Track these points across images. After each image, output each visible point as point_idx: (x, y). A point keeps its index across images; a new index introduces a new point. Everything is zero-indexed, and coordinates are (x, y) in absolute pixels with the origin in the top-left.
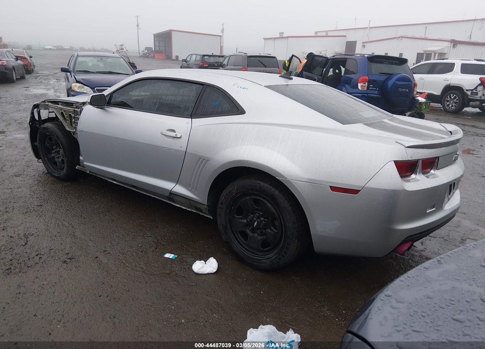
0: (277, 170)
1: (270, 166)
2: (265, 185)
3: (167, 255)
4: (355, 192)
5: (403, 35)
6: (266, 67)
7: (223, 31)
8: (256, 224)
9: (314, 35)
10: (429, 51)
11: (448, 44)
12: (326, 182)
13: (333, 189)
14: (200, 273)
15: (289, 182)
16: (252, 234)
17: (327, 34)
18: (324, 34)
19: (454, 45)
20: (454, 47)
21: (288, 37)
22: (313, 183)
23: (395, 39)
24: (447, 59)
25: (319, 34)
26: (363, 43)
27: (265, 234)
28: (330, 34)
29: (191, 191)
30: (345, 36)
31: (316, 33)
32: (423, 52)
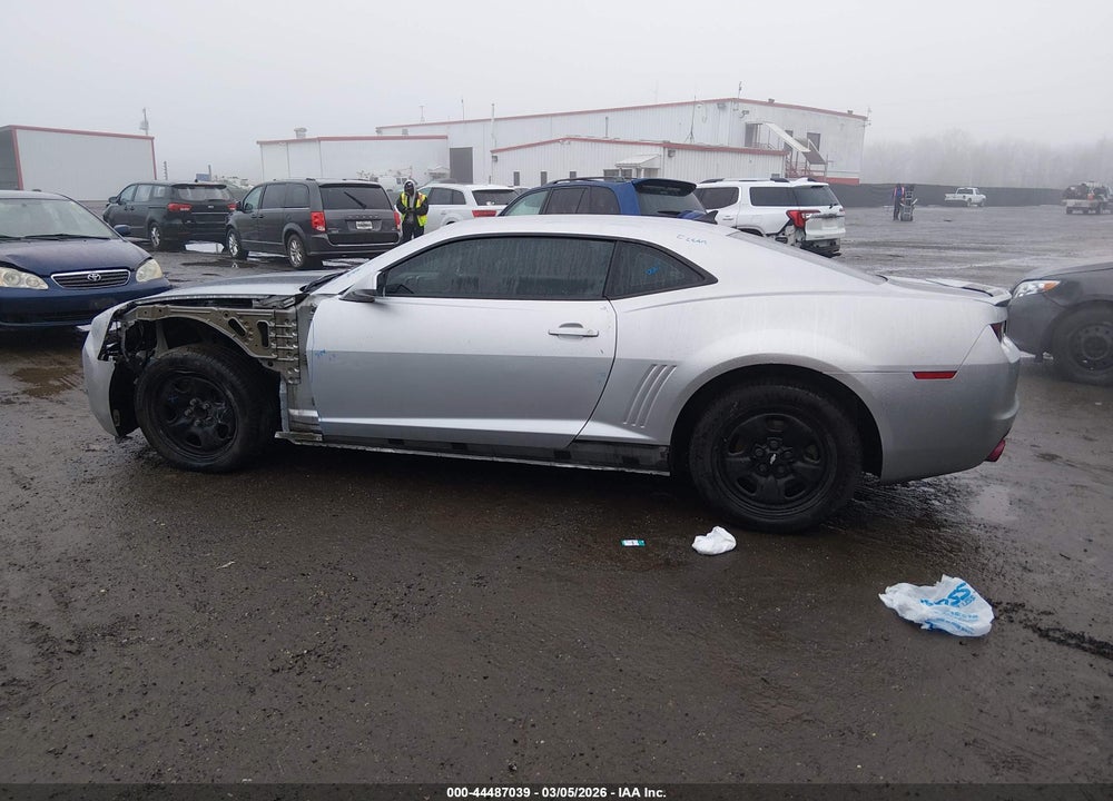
0: (825, 360)
1: (810, 356)
2: (795, 391)
3: (627, 543)
4: (949, 374)
5: (573, 134)
6: (365, 207)
7: (145, 125)
8: (773, 458)
9: (376, 135)
10: (626, 165)
11: (659, 151)
12: (905, 367)
13: (919, 375)
14: (715, 553)
15: (847, 375)
16: (764, 479)
17: (405, 132)
18: (399, 133)
19: (669, 152)
20: (669, 156)
21: (319, 140)
22: (884, 371)
23: (556, 144)
24: (721, 180)
25: (386, 133)
26: (492, 152)
27: (793, 471)
28: (411, 133)
29: (628, 428)
30: (446, 137)
31: (379, 130)
32: (615, 168)
